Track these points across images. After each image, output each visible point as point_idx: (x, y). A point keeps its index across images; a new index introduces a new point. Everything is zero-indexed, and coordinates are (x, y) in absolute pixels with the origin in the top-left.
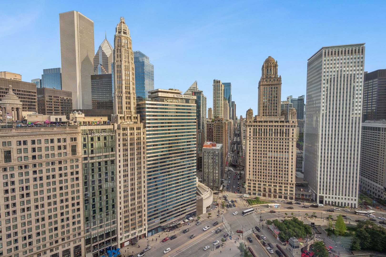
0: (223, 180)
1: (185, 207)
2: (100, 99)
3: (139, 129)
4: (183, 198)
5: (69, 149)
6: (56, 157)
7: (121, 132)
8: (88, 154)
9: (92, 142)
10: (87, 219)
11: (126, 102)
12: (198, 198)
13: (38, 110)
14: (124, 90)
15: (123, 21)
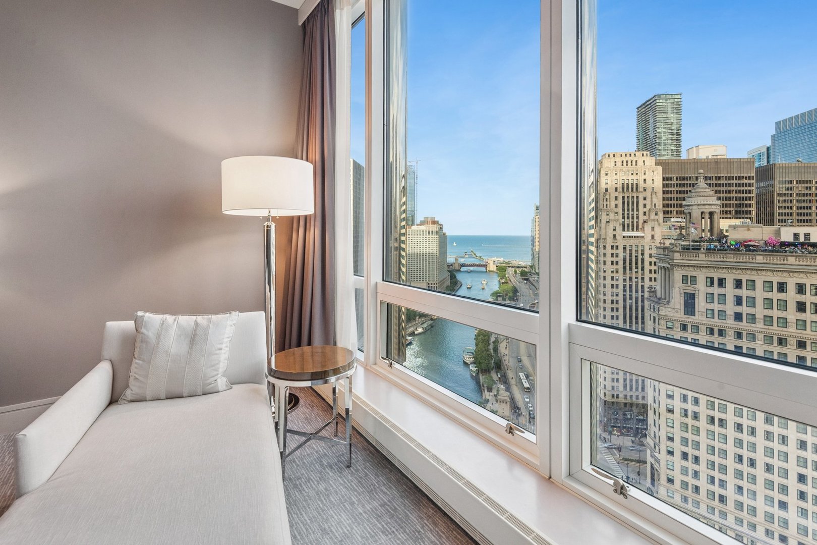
13: (758, 215)
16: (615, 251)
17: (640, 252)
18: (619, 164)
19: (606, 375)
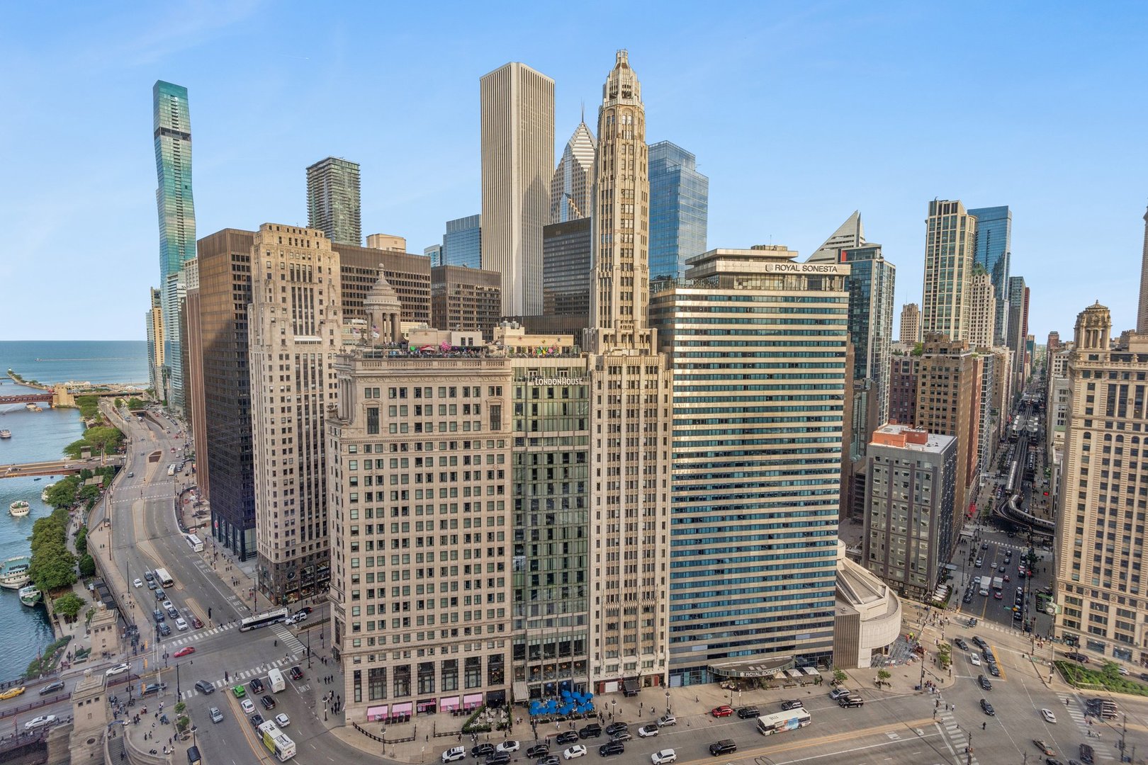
0: (948, 566)
1: (790, 628)
2: (563, 289)
3: (652, 370)
5: (485, 414)
6: (460, 432)
7: (606, 377)
8: (526, 431)
9: (535, 401)
10: (519, 594)
11: (622, 293)
13: (434, 318)
14: (617, 260)
15: (623, 61)
16: (284, 362)
17: (317, 362)
18: (285, 242)
19: (278, 530)
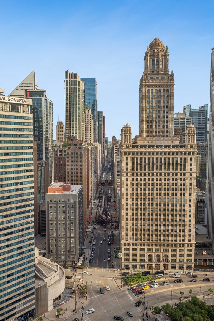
0: (83, 248)
1: (14, 303)
4: (9, 288)
12: (39, 284)
